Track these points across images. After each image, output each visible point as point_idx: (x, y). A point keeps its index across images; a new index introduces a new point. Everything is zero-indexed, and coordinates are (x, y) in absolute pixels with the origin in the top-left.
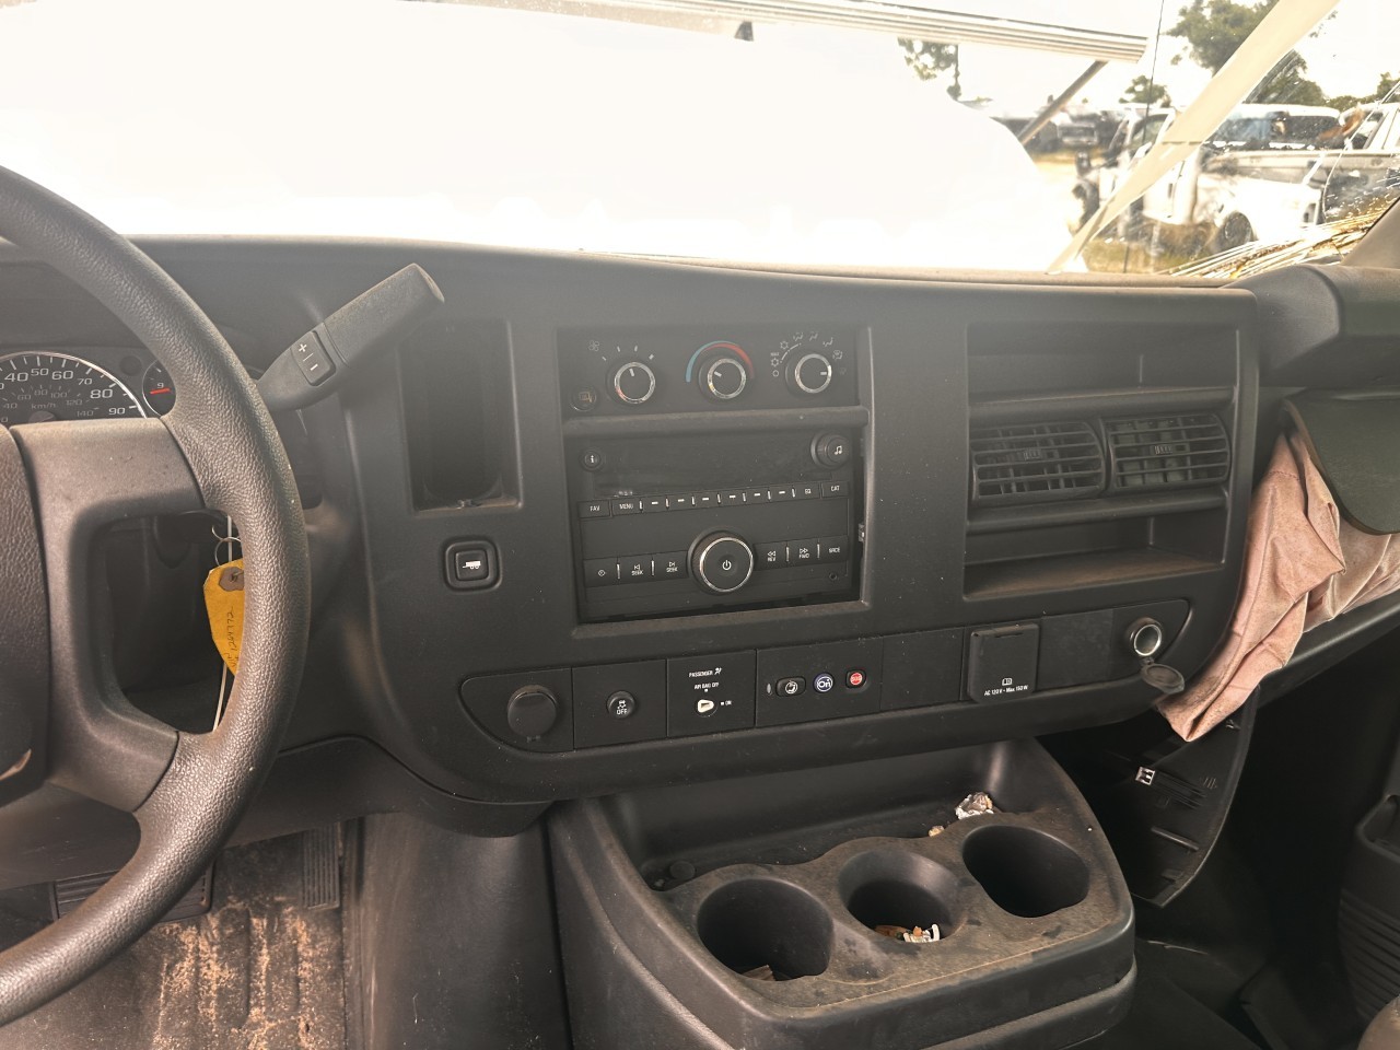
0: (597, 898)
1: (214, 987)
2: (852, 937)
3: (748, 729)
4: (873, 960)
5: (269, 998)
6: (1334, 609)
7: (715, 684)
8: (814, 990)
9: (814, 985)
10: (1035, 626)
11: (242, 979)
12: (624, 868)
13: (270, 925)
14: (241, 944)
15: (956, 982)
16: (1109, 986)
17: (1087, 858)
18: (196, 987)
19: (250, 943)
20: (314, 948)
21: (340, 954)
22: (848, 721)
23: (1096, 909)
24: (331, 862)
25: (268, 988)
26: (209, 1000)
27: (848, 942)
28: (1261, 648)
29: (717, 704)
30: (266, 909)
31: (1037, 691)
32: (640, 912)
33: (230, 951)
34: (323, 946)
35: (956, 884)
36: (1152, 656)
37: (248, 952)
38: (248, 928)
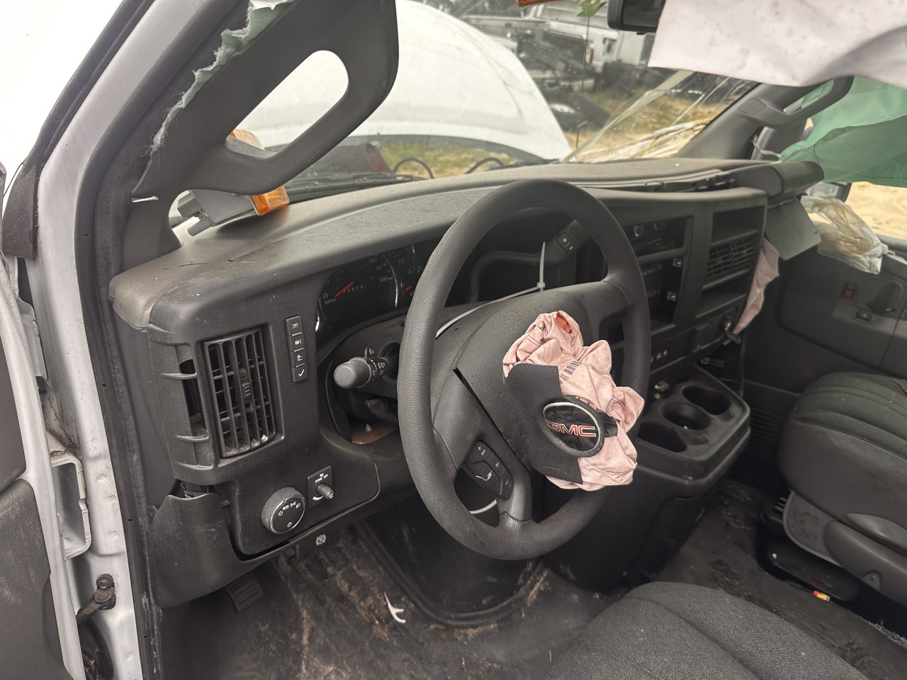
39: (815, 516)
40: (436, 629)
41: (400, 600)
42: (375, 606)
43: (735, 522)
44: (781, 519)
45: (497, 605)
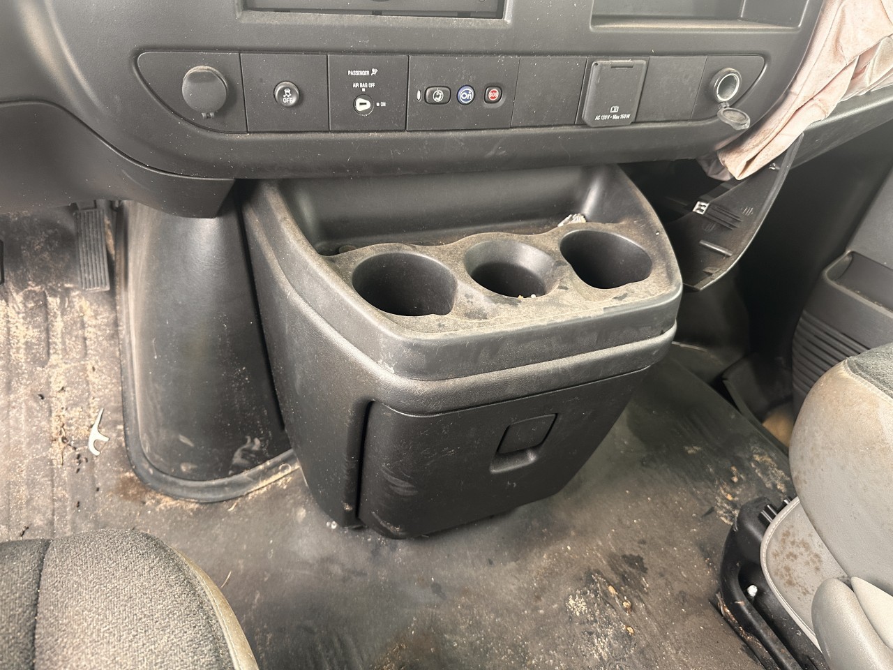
0: (276, 261)
1: (23, 341)
2: (470, 293)
3: (400, 131)
4: (485, 308)
5: (64, 350)
6: (870, 80)
7: (372, 85)
8: (437, 323)
9: (438, 320)
10: (644, 62)
11: (43, 336)
12: (295, 234)
13: (63, 302)
14: (40, 314)
15: (545, 323)
16: (656, 336)
17: (652, 252)
18: (8, 340)
19: (47, 313)
20: (96, 319)
21: (116, 323)
22: (484, 133)
23: (654, 284)
24: (101, 259)
25: (64, 343)
26: (18, 349)
27: (467, 296)
28: (811, 103)
29: (373, 104)
30: (58, 292)
31: (635, 122)
32: (306, 266)
33: (32, 317)
34: (103, 318)
35: (553, 264)
36: (728, 101)
37: (46, 319)
38: (46, 304)
39: (817, 556)
40: (131, 479)
41: (115, 426)
42: (76, 422)
43: (728, 511)
44: (763, 533)
45: (204, 480)
